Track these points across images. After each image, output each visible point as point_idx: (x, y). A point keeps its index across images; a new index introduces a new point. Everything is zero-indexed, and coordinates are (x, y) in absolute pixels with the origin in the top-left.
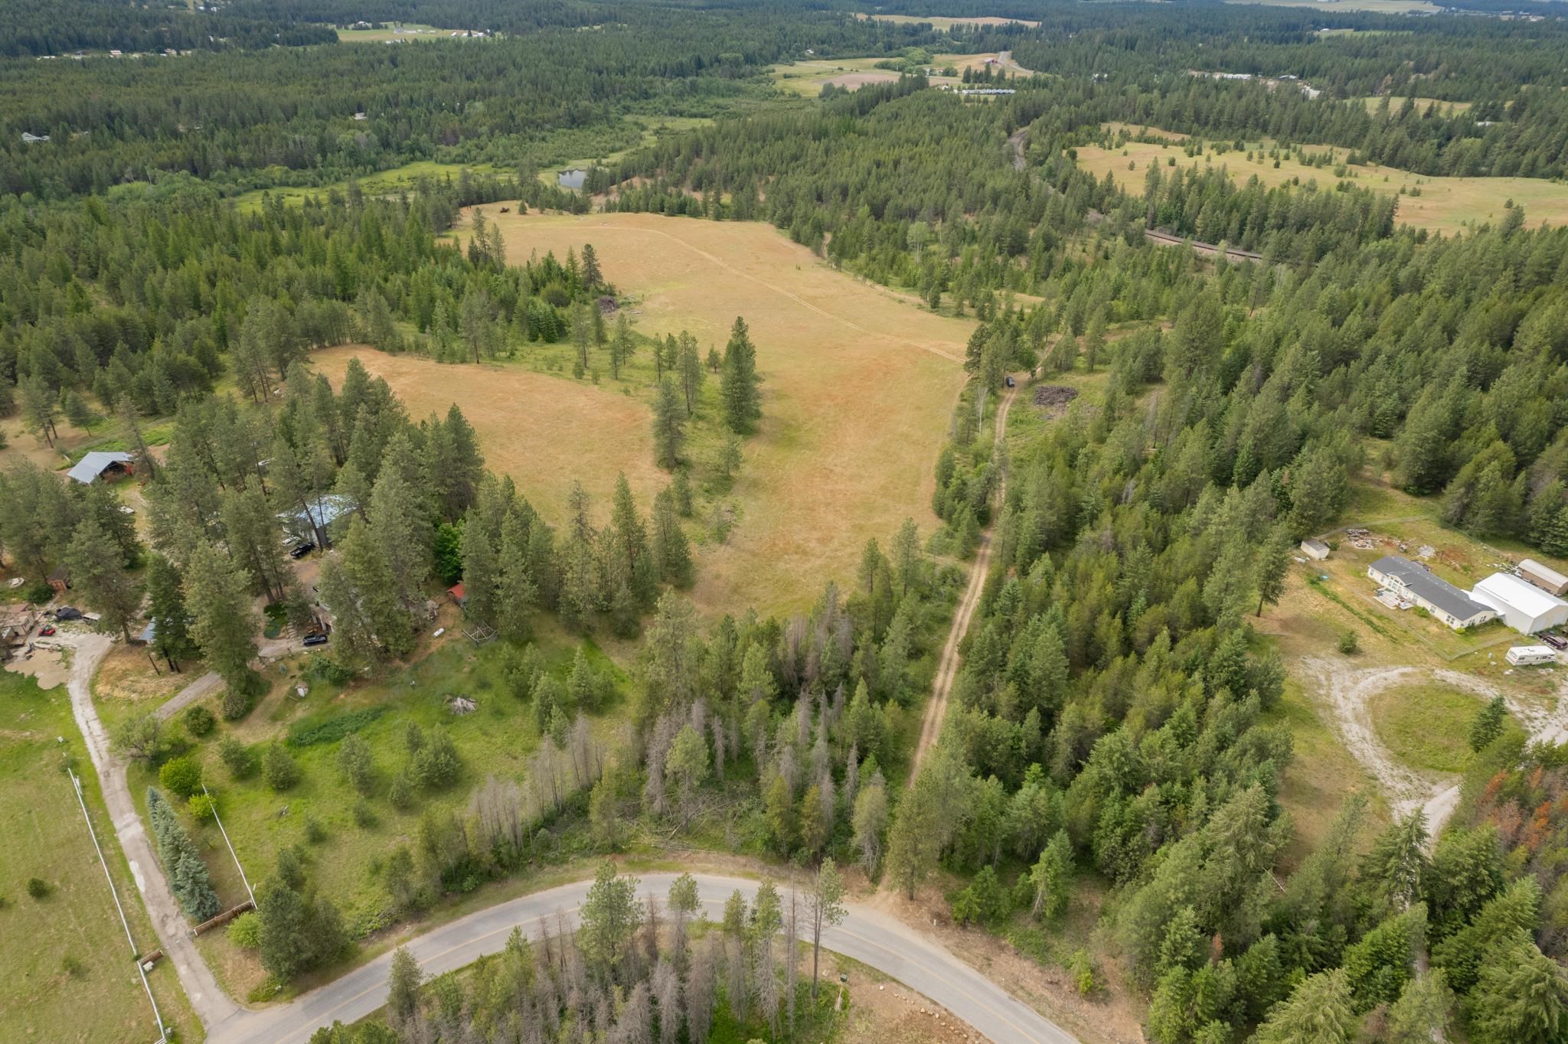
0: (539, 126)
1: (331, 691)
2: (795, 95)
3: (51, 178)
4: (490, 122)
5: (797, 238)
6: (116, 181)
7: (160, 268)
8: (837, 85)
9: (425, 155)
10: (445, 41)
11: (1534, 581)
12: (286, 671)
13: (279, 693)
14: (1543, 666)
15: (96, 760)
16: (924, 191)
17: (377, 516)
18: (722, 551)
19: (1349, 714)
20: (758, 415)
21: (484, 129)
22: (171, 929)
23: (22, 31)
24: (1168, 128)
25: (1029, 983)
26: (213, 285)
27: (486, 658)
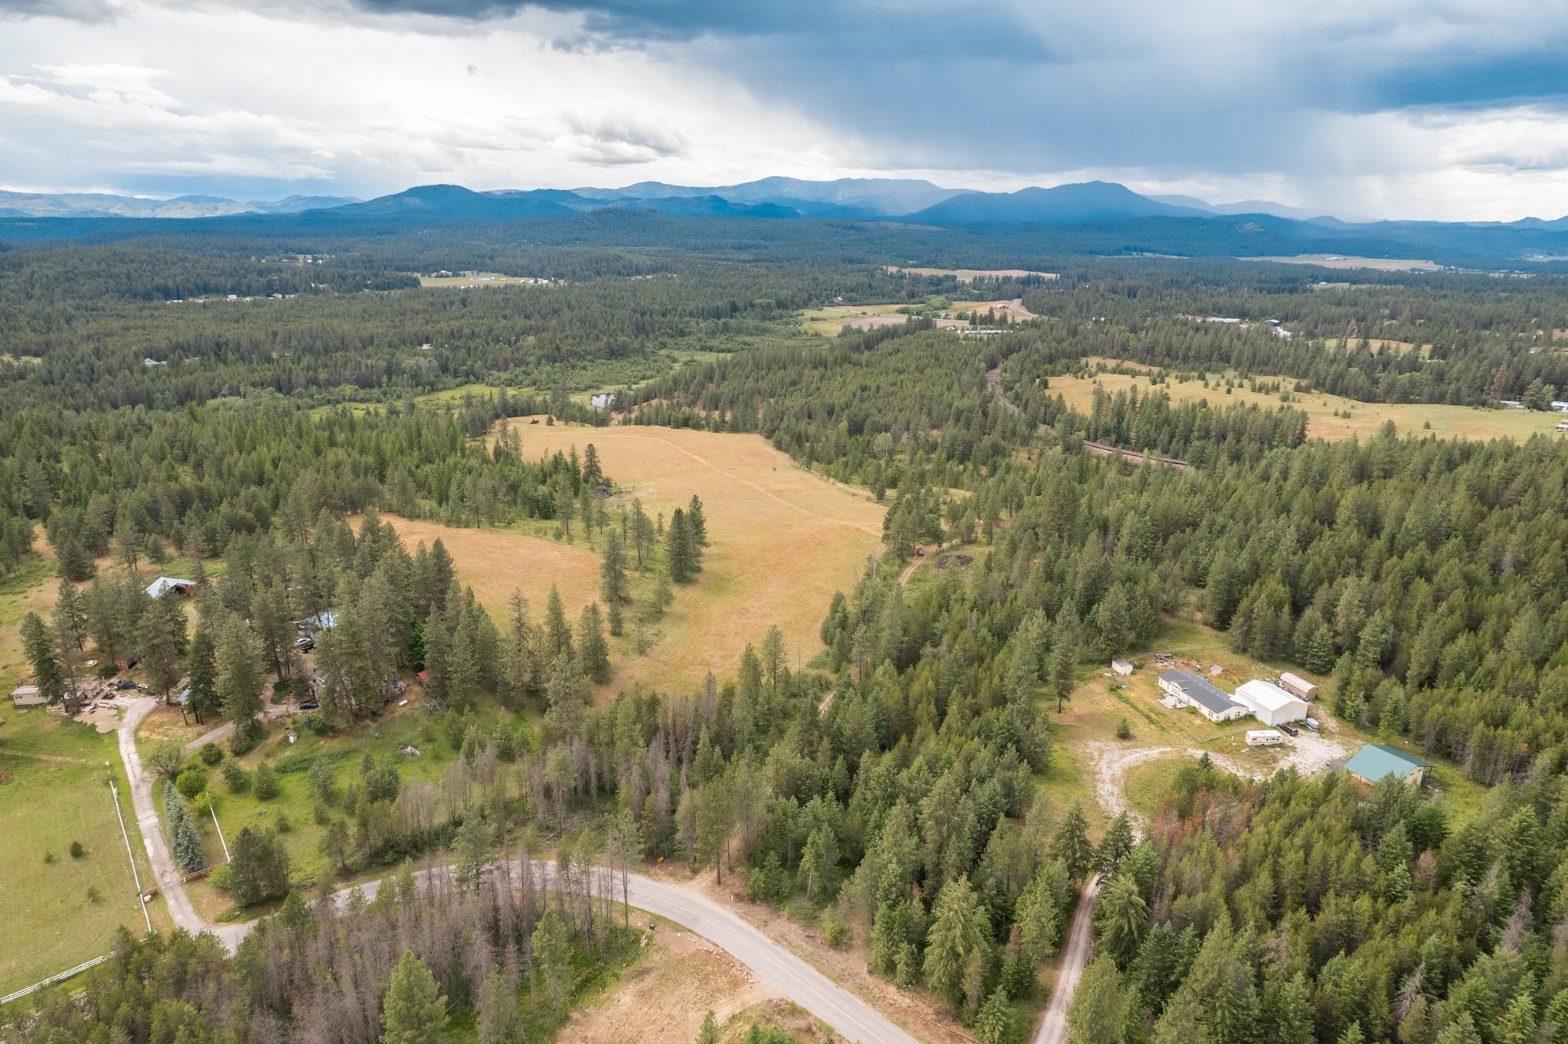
0: (581, 357)
1: (314, 739)
2: (817, 335)
3: (163, 393)
4: (538, 352)
5: (779, 446)
6: (214, 396)
7: (236, 453)
8: (855, 326)
9: (479, 379)
10: (512, 286)
11: (1290, 689)
12: (282, 724)
13: (275, 738)
14: (1273, 746)
15: (131, 778)
16: (901, 411)
17: (365, 602)
18: (641, 660)
19: (1107, 778)
20: (699, 570)
21: (532, 359)
22: (167, 879)
23: (158, 281)
24: (1142, 362)
25: (793, 938)
26: (276, 466)
27: (436, 722)
